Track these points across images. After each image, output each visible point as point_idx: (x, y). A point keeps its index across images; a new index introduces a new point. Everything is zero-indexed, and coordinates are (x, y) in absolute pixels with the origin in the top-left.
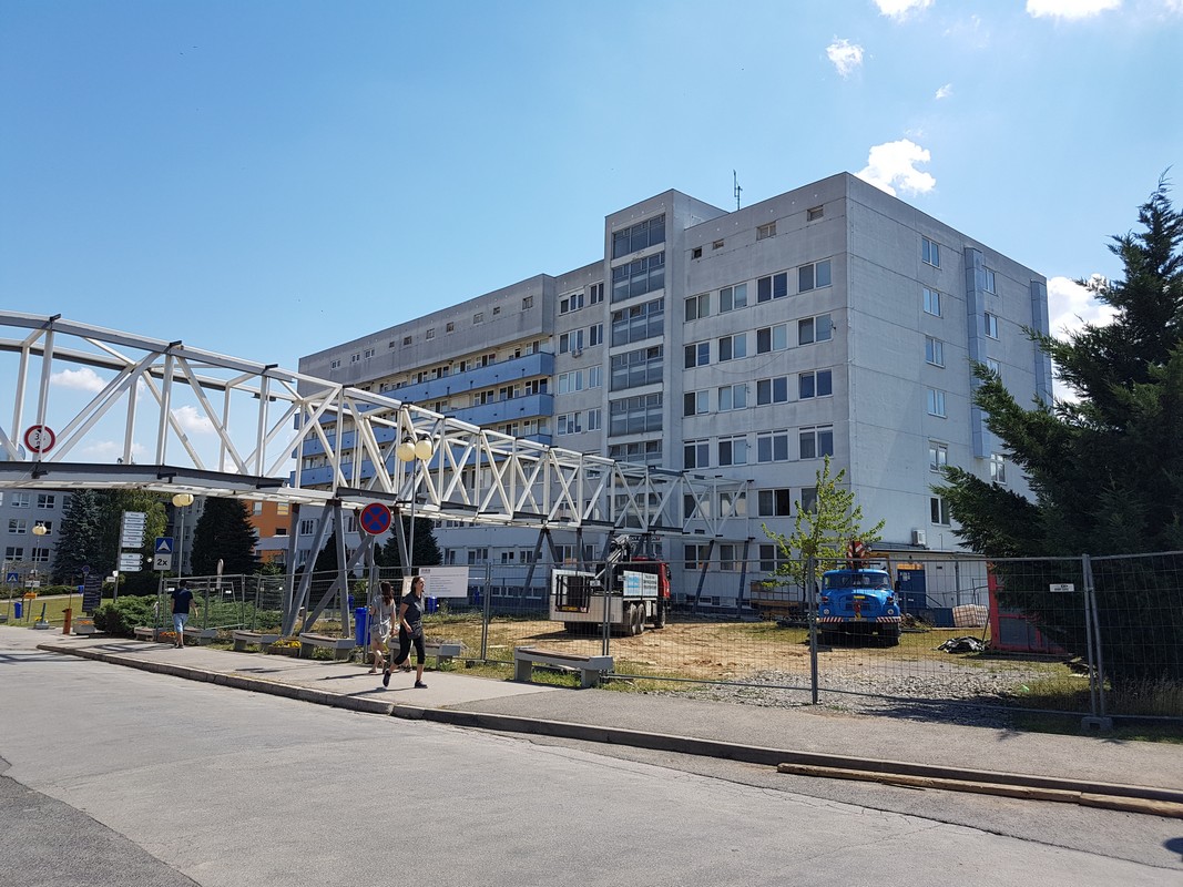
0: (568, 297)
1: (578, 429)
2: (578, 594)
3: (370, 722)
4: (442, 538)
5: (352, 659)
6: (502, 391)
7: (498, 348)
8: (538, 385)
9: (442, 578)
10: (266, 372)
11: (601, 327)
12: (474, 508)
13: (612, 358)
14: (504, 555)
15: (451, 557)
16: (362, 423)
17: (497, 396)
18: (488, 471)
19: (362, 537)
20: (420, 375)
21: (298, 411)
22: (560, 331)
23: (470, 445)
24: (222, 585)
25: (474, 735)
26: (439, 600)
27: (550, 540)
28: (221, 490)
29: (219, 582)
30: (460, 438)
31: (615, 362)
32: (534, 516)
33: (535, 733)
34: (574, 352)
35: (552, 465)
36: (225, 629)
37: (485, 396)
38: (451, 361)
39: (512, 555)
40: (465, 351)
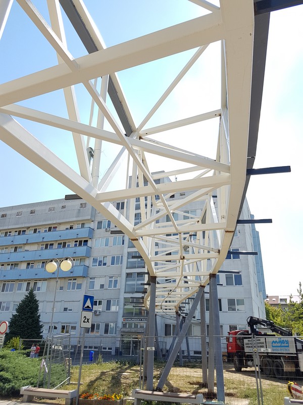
1: (105, 264)
6: (60, 244)
7: (60, 224)
8: (82, 242)
17: (55, 246)
18: (45, 282)
22: (98, 219)
37: (48, 245)
38: (27, 228)
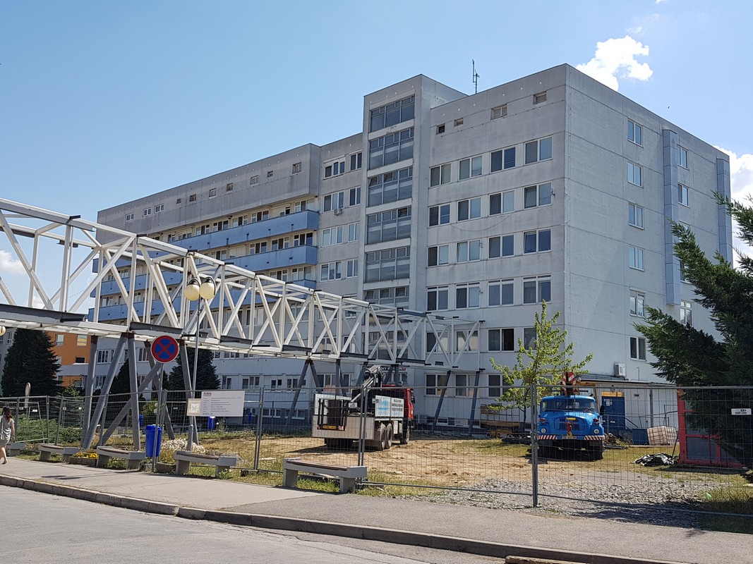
0: (331, 164)
1: (338, 276)
2: (337, 415)
3: (159, 521)
4: (220, 368)
5: (143, 469)
6: (274, 242)
7: (271, 206)
8: (305, 238)
9: (221, 400)
10: (70, 222)
11: (359, 190)
12: (249, 342)
13: (368, 216)
14: (274, 382)
15: (227, 383)
16: (153, 267)
17: (269, 246)
18: (261, 310)
19: (152, 364)
20: (203, 227)
21: (97, 256)
22: (325, 192)
23: (246, 288)
24: (29, 405)
25: (248, 531)
26: (217, 419)
27: (313, 369)
28: (30, 323)
29: (26, 402)
30: (237, 282)
31: (371, 220)
32: (300, 349)
33: (301, 531)
34: (336, 211)
35: (316, 306)
36: (32, 443)
37: (259, 246)
38: (230, 216)
39: (280, 382)
40: (243, 208)
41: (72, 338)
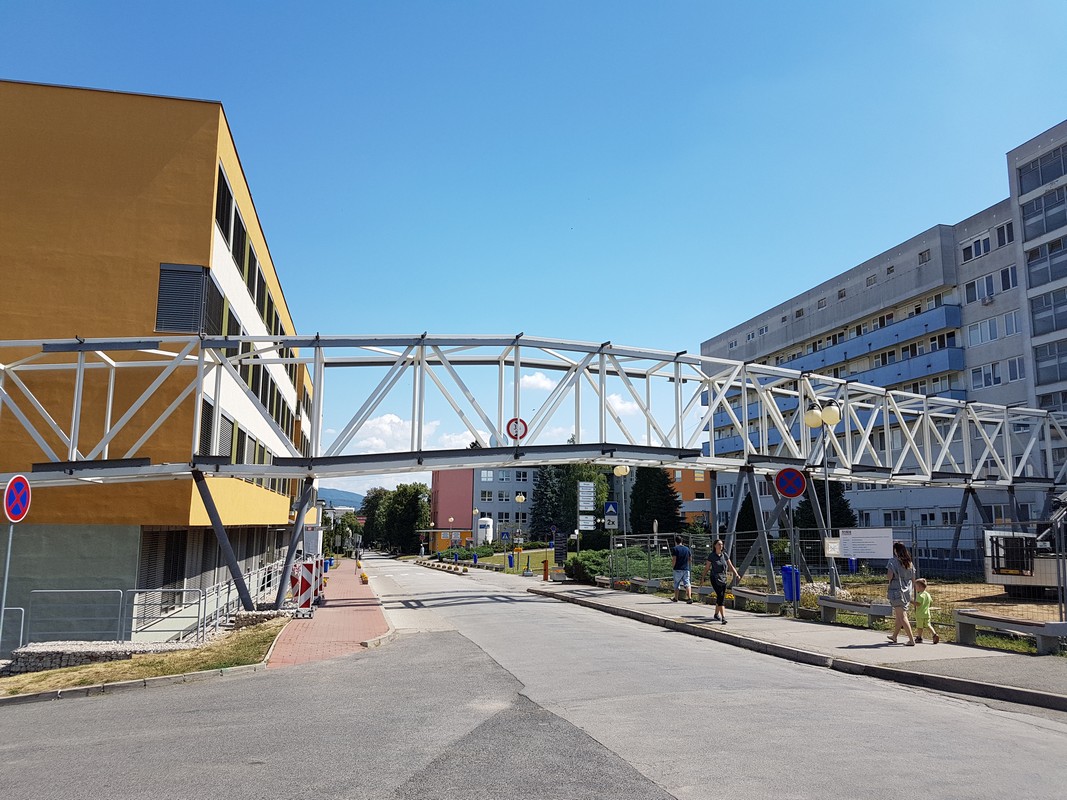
0: (971, 243)
1: (997, 381)
2: (1018, 556)
3: (812, 672)
4: (855, 501)
5: (783, 613)
6: (905, 350)
7: (895, 307)
8: (946, 339)
9: (864, 540)
10: (677, 359)
11: (1014, 269)
12: (888, 470)
13: (1032, 301)
14: (924, 517)
15: (865, 520)
16: (764, 394)
17: (899, 355)
18: (897, 432)
19: (776, 499)
20: (815, 344)
21: (706, 389)
22: (965, 279)
23: (876, 407)
24: (659, 542)
25: (920, 693)
26: (859, 561)
27: (977, 501)
28: (651, 462)
29: (656, 539)
30: (862, 401)
31: (1035, 304)
32: (956, 475)
33: (990, 698)
34: (984, 300)
35: (971, 421)
36: (666, 580)
37: (886, 357)
38: (845, 327)
39: (932, 517)
40: (860, 315)
41: (689, 474)
